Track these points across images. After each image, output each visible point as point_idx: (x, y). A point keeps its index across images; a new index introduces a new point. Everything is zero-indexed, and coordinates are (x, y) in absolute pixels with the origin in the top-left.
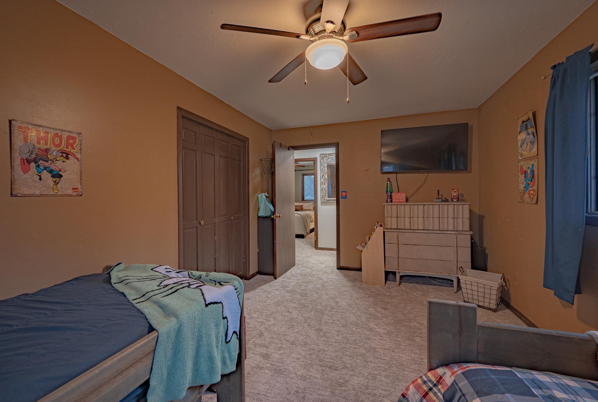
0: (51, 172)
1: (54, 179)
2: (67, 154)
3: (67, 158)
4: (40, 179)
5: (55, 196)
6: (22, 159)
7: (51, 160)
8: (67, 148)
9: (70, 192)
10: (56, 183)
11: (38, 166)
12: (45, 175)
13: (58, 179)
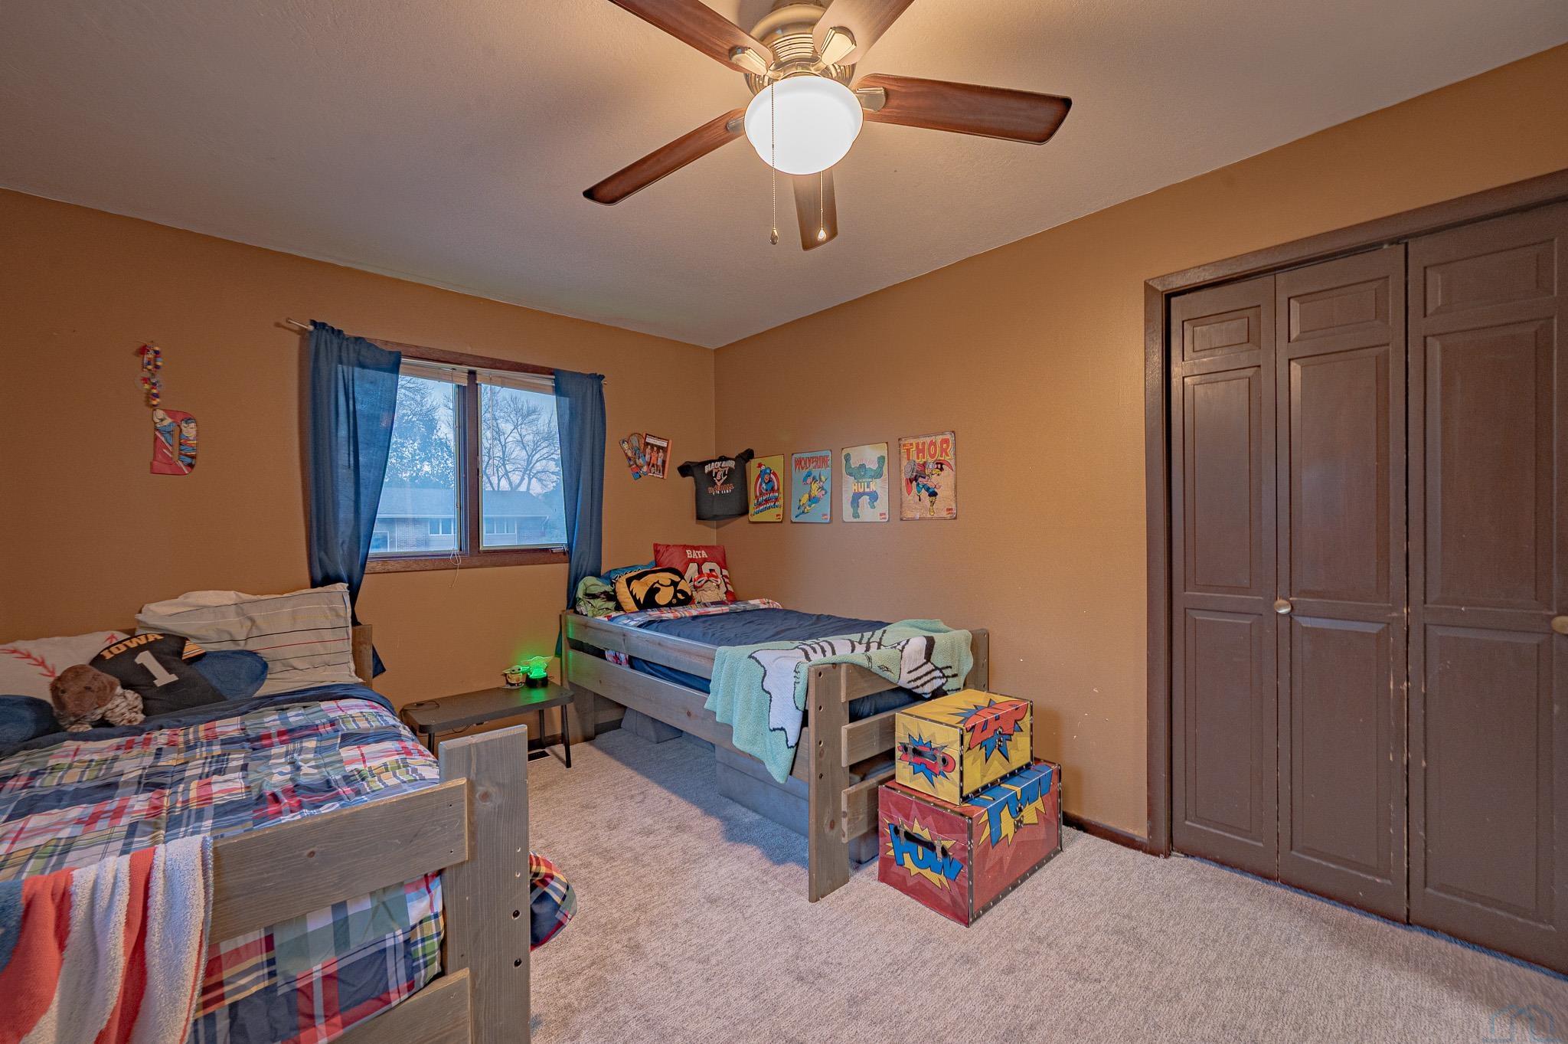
0: (928, 489)
1: (931, 499)
2: (942, 464)
3: (942, 469)
4: (920, 500)
5: (931, 519)
6: (907, 479)
7: (928, 475)
8: (941, 456)
9: (944, 514)
10: (933, 503)
11: (918, 485)
12: (924, 494)
13: (934, 498)
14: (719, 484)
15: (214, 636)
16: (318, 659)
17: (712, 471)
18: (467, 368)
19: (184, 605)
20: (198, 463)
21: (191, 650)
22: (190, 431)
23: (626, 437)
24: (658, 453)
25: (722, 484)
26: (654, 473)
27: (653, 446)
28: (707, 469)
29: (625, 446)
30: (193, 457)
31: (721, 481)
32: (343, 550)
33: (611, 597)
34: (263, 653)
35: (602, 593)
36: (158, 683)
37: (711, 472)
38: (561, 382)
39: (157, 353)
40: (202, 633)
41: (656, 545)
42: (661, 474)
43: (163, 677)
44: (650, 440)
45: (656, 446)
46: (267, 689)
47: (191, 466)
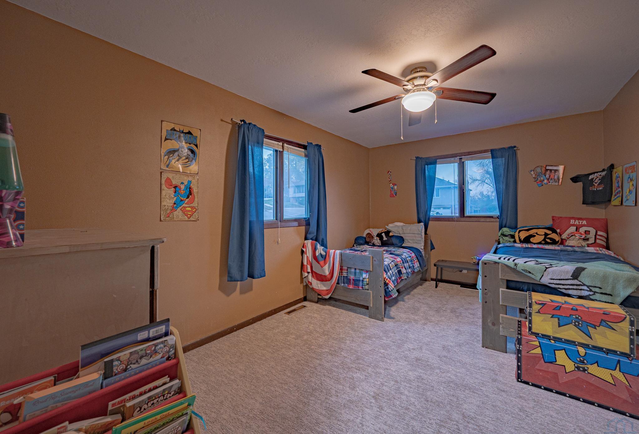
14: (596, 185)
15: (396, 232)
16: (414, 241)
17: (594, 178)
18: (459, 157)
19: (394, 225)
20: (397, 194)
21: (391, 234)
22: (396, 187)
23: (533, 169)
24: (555, 173)
25: (598, 185)
26: (552, 183)
27: (551, 170)
28: (591, 177)
29: (532, 173)
30: (396, 193)
31: (598, 183)
32: (423, 214)
33: (513, 236)
34: (404, 237)
35: (509, 235)
36: (384, 239)
37: (592, 179)
38: (494, 154)
39: (391, 172)
40: (395, 231)
41: (553, 217)
42: (557, 183)
43: (385, 239)
44: (547, 168)
45: (553, 170)
46: (403, 245)
47: (396, 195)
